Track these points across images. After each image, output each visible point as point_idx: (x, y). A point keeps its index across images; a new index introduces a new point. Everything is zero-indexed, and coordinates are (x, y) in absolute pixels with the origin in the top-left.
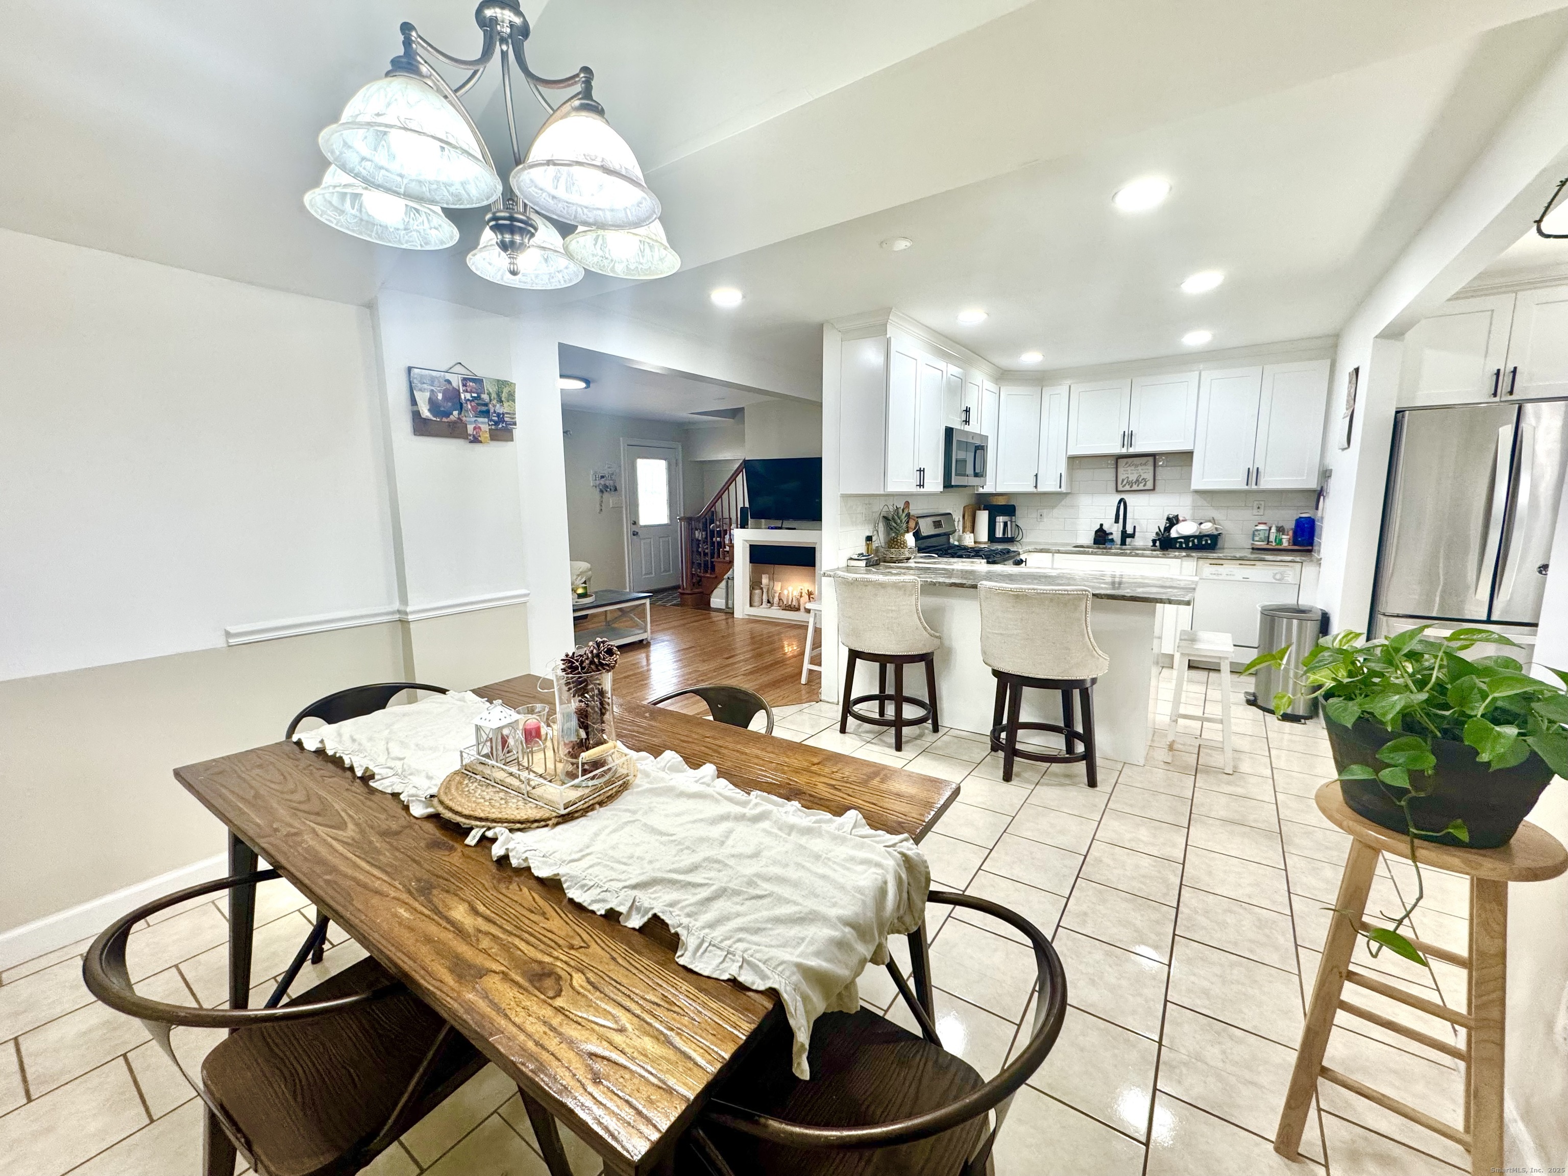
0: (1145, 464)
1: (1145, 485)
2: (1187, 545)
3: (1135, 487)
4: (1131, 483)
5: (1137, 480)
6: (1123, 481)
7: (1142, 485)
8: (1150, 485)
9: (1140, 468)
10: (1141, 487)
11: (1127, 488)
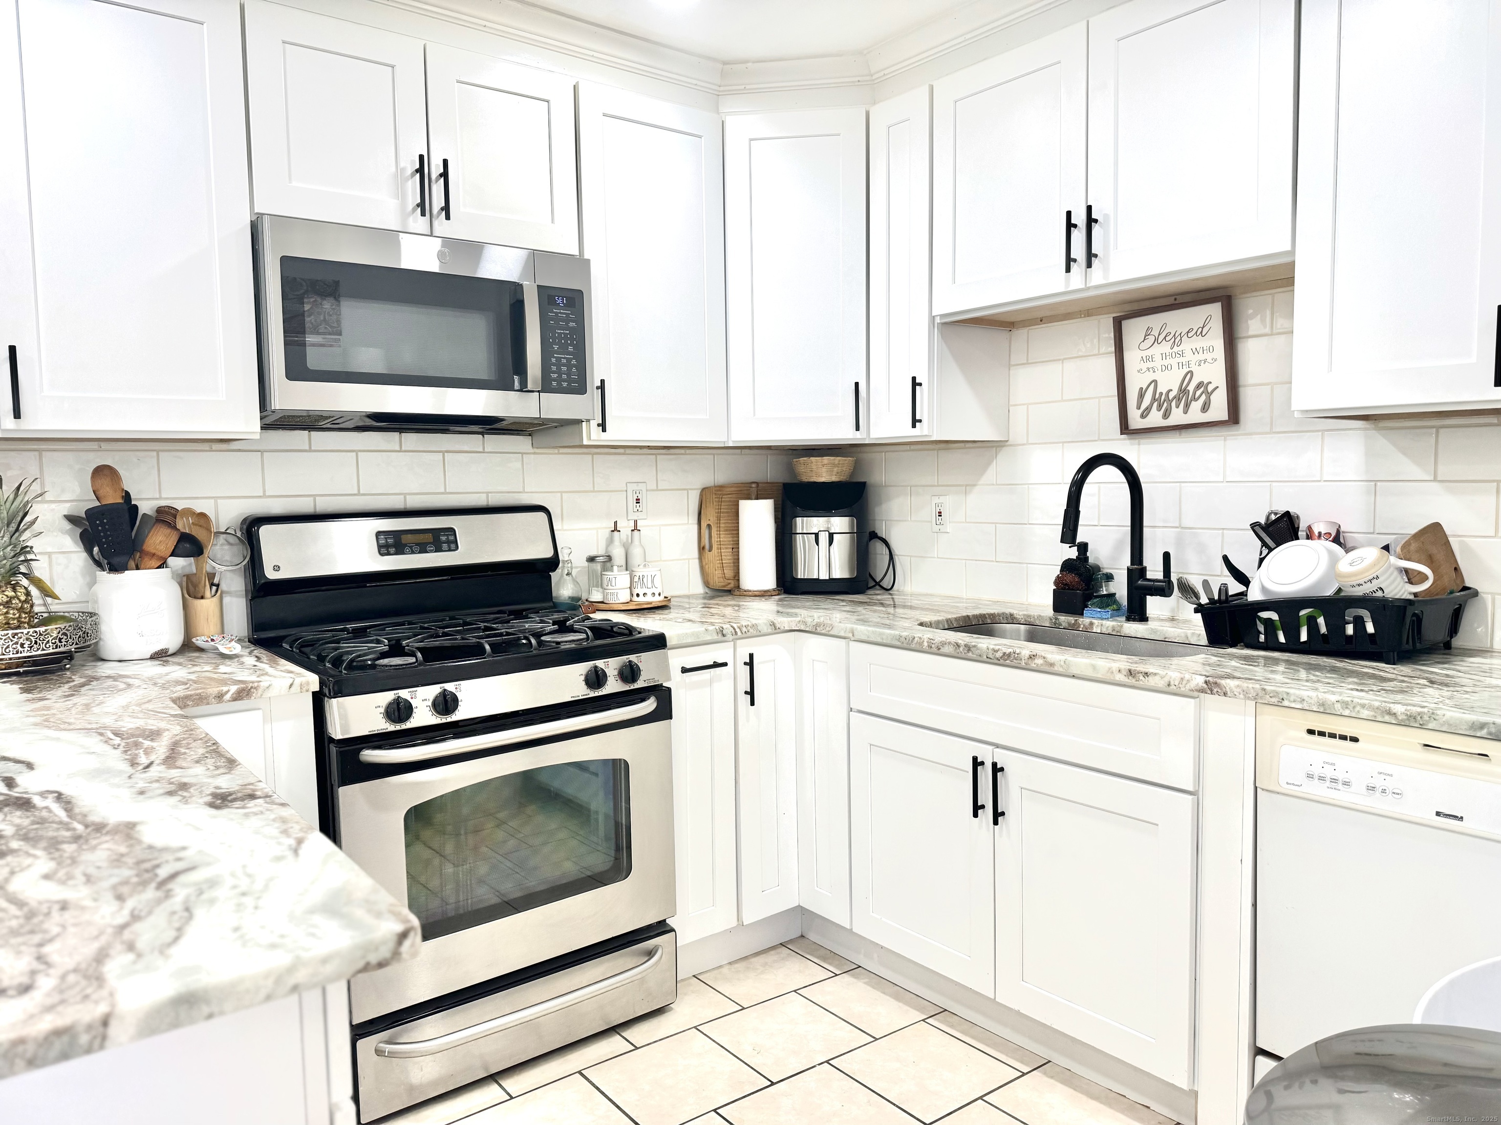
0: (1201, 333)
1: (1205, 408)
2: (1292, 633)
3: (1177, 417)
4: (1163, 402)
5: (1183, 391)
6: (1141, 395)
7: (1196, 406)
8: (1219, 410)
9: (1187, 345)
10: (1195, 415)
11: (1155, 419)
